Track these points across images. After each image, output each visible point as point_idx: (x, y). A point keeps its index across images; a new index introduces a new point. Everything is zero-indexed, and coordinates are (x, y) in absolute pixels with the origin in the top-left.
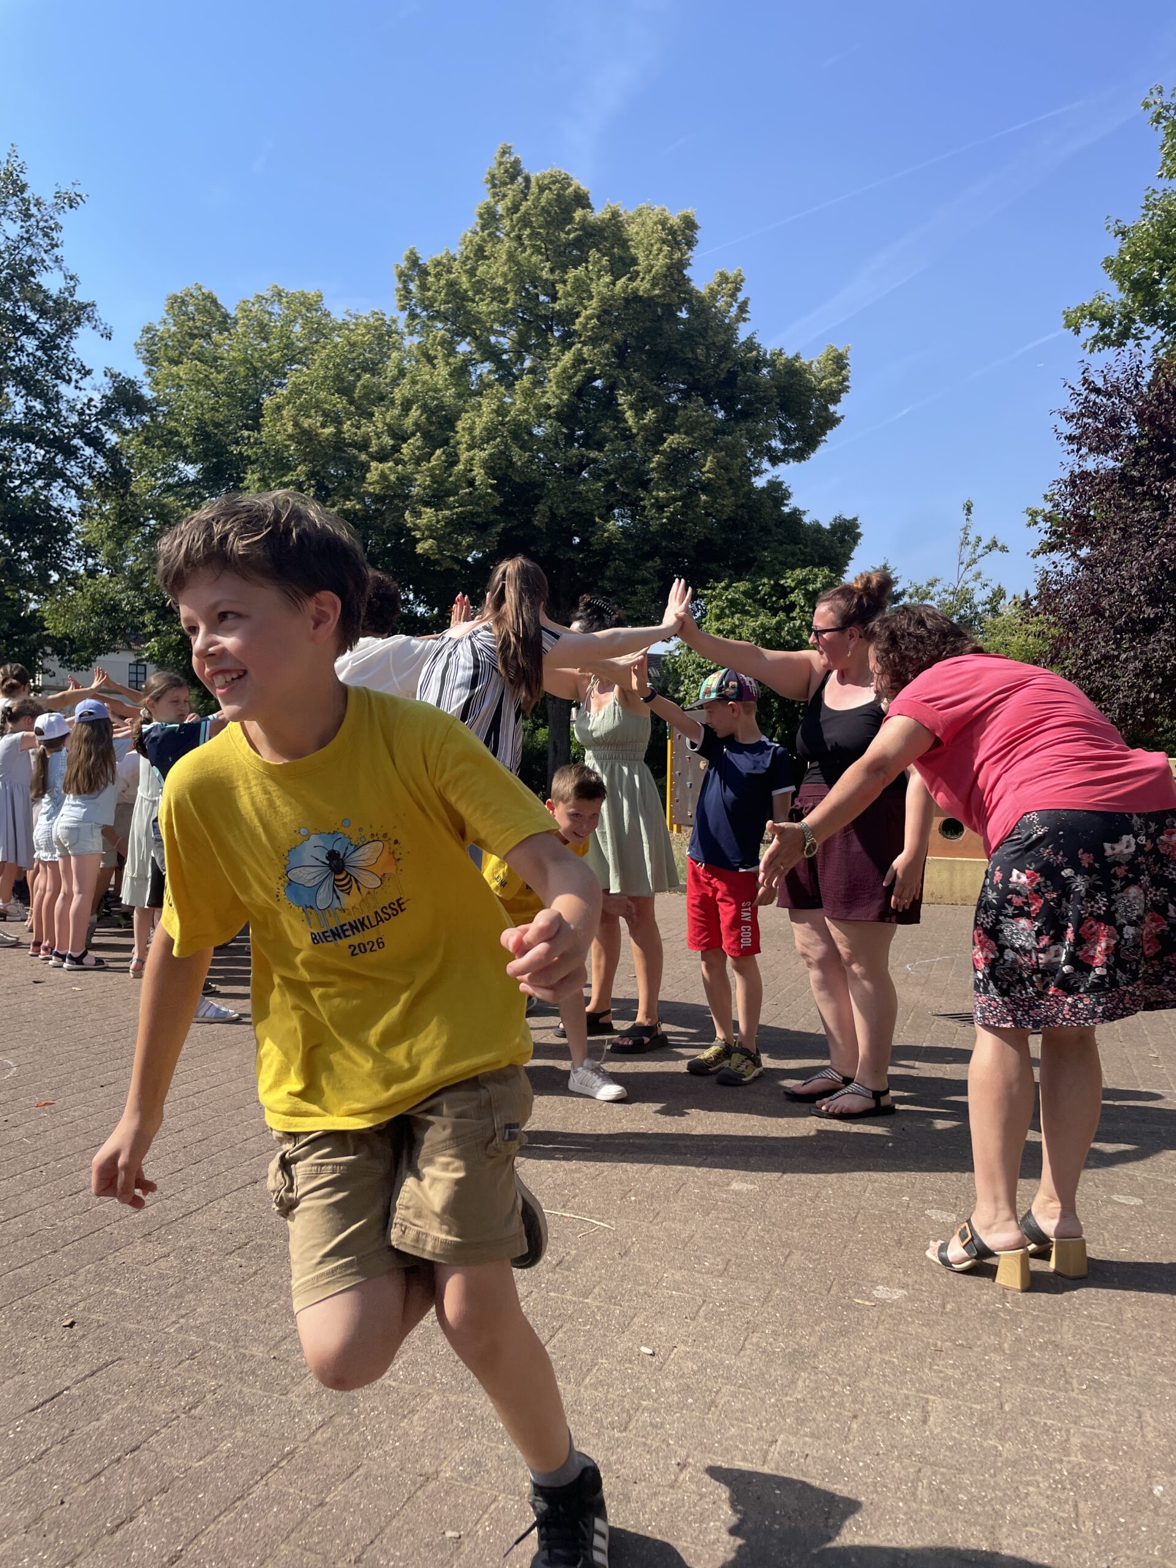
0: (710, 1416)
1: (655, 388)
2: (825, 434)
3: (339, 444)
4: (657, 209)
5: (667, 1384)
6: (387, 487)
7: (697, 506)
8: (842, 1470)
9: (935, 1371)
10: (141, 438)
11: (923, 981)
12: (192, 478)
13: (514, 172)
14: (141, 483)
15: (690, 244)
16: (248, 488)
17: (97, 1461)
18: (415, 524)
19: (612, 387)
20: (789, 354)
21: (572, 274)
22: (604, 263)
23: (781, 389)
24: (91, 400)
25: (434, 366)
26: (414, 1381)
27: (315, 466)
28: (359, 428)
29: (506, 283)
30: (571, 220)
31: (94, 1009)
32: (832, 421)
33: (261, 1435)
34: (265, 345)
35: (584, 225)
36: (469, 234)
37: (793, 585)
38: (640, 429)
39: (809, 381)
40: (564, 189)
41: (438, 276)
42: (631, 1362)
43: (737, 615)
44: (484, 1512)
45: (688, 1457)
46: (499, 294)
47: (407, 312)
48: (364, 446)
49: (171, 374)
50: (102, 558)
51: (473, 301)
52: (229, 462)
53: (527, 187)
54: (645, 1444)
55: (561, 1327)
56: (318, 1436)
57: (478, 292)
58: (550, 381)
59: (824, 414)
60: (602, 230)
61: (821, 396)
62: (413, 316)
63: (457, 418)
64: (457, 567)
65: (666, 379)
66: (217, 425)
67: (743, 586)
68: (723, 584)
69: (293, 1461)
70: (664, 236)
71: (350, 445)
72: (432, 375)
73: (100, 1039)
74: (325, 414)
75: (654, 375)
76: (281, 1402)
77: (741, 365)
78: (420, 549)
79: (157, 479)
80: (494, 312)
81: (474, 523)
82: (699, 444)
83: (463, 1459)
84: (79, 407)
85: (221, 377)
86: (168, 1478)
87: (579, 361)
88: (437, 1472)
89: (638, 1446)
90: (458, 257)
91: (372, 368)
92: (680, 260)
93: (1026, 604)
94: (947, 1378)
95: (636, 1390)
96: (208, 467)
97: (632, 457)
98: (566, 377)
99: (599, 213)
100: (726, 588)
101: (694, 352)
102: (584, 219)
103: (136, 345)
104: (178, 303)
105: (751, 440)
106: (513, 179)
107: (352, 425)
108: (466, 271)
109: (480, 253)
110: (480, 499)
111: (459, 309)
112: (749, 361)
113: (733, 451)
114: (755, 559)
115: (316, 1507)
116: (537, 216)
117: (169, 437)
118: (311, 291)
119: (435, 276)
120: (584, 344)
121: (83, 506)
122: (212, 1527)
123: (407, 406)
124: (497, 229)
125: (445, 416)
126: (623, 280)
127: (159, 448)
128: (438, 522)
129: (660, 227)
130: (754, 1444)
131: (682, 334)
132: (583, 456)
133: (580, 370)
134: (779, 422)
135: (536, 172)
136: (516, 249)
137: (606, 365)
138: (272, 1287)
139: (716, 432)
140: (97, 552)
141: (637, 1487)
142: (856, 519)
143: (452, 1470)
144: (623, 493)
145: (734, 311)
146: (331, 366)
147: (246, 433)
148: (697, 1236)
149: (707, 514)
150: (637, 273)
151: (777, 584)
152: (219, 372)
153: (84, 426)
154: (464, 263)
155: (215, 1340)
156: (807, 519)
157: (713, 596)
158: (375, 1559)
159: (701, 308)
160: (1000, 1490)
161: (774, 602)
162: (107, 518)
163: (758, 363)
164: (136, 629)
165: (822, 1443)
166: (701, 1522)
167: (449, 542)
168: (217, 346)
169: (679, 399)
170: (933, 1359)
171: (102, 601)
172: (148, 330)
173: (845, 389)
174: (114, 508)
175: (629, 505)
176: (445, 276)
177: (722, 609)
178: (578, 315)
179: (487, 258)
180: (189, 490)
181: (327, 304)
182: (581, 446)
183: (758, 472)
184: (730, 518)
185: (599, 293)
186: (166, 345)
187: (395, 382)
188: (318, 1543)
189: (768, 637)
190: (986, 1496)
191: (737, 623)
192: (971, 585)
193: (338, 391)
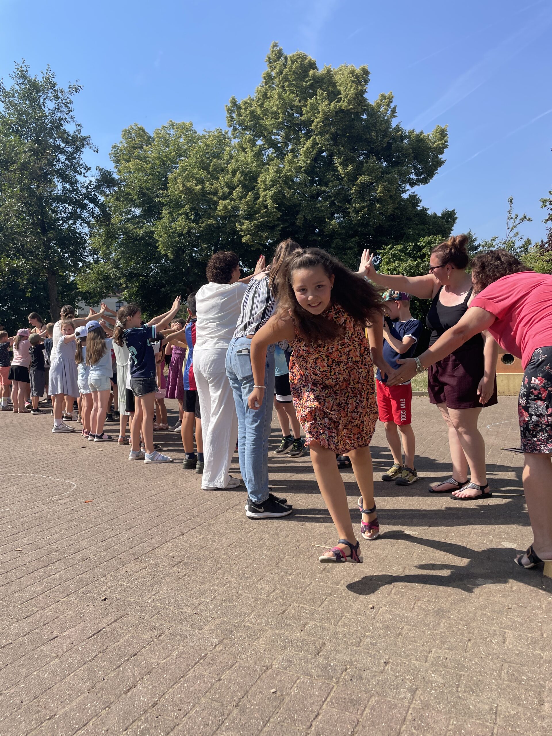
0: (399, 640)
1: (352, 154)
2: (437, 170)
3: (204, 193)
4: (349, 66)
5: (378, 625)
6: (227, 212)
7: (375, 210)
8: (464, 665)
9: (508, 618)
10: (115, 198)
11: (496, 433)
12: (138, 215)
13: (279, 55)
14: (115, 219)
15: (366, 81)
16: (164, 217)
17: (119, 660)
18: (241, 229)
19: (331, 155)
20: (417, 132)
21: (309, 102)
22: (325, 95)
23: (414, 149)
24: (91, 182)
25: (246, 153)
26: (259, 624)
27: (193, 205)
28: (213, 185)
29: (278, 109)
30: (308, 75)
31: (108, 459)
32: (440, 163)
33: (191, 648)
34: (167, 149)
35: (314, 77)
36: (260, 87)
37: (424, 245)
38: (345, 175)
39: (428, 144)
40: (304, 61)
41: (246, 109)
42: (360, 615)
43: (397, 261)
44: (294, 684)
45: (389, 658)
46: (275, 115)
47: (232, 128)
48: (215, 193)
49: (126, 167)
50: (100, 254)
51: (263, 119)
52: (155, 206)
53: (286, 62)
54: (368, 653)
55: (326, 599)
56: (217, 648)
57: (265, 115)
58: (301, 155)
59: (436, 160)
60: (323, 79)
61: (434, 151)
62: (235, 129)
63: (258, 176)
64: (261, 248)
65: (357, 149)
66: (148, 189)
67: (399, 247)
68: (389, 247)
69: (206, 660)
70: (353, 79)
71: (209, 193)
72: (245, 157)
73: (112, 472)
74: (197, 180)
75: (351, 148)
76: (199, 633)
77: (394, 139)
78: (244, 240)
79: (122, 216)
80: (273, 124)
81: (268, 226)
82: (374, 179)
83: (283, 659)
84: (86, 185)
85: (149, 166)
86: (150, 668)
87: (315, 144)
88: (271, 665)
89: (365, 654)
90: (255, 99)
91: (217, 156)
92: (362, 90)
93: (542, 245)
94: (514, 622)
95: (363, 628)
96: (145, 209)
97: (343, 188)
98: (308, 153)
99: (321, 71)
100: (391, 249)
101: (370, 135)
102: (314, 75)
103: (109, 154)
104: (126, 133)
105: (400, 176)
106: (279, 58)
107: (209, 184)
108: (259, 106)
109: (265, 96)
110: (270, 214)
111: (256, 124)
112: (397, 137)
113: (392, 182)
114: (405, 233)
115: (217, 681)
116: (291, 75)
117: (127, 196)
118: (187, 122)
119: (245, 109)
120: (317, 135)
121: (91, 231)
122: (171, 690)
123: (234, 173)
124: (272, 83)
125: (253, 176)
126: (334, 102)
127: (123, 201)
128: (251, 227)
129: (351, 75)
130: (421, 653)
131: (364, 126)
132: (318, 190)
133: (315, 149)
134: (414, 165)
135: (290, 53)
136: (282, 92)
137: (328, 145)
138: (193, 581)
139: (383, 173)
140: (98, 252)
141: (365, 673)
142: (454, 210)
143: (278, 664)
144: (339, 206)
145: (389, 113)
146: (198, 157)
147: (161, 192)
148: (389, 556)
149: (380, 213)
150: (341, 98)
151: (416, 245)
152: (147, 164)
153: (88, 194)
154: (258, 102)
155: (169, 606)
156: (429, 212)
157: (384, 253)
158: (245, 705)
159: (373, 113)
160: (543, 674)
161: (415, 254)
162: (102, 236)
163: (402, 138)
164: (118, 286)
165: (454, 652)
166: (397, 689)
167: (257, 236)
168: (146, 152)
169: (364, 158)
170: (507, 613)
171: (102, 274)
172: (114, 147)
173: (446, 147)
174: (105, 231)
175: (342, 212)
176: (249, 109)
177: (389, 259)
178: (313, 122)
179: (268, 98)
180: (137, 220)
181: (195, 128)
182: (317, 185)
183: (404, 191)
184: (391, 215)
185: (323, 110)
186: (123, 153)
187: (228, 162)
188: (219, 697)
189: (412, 271)
190: (535, 677)
191: (397, 265)
192: (513, 239)
193: (202, 168)
